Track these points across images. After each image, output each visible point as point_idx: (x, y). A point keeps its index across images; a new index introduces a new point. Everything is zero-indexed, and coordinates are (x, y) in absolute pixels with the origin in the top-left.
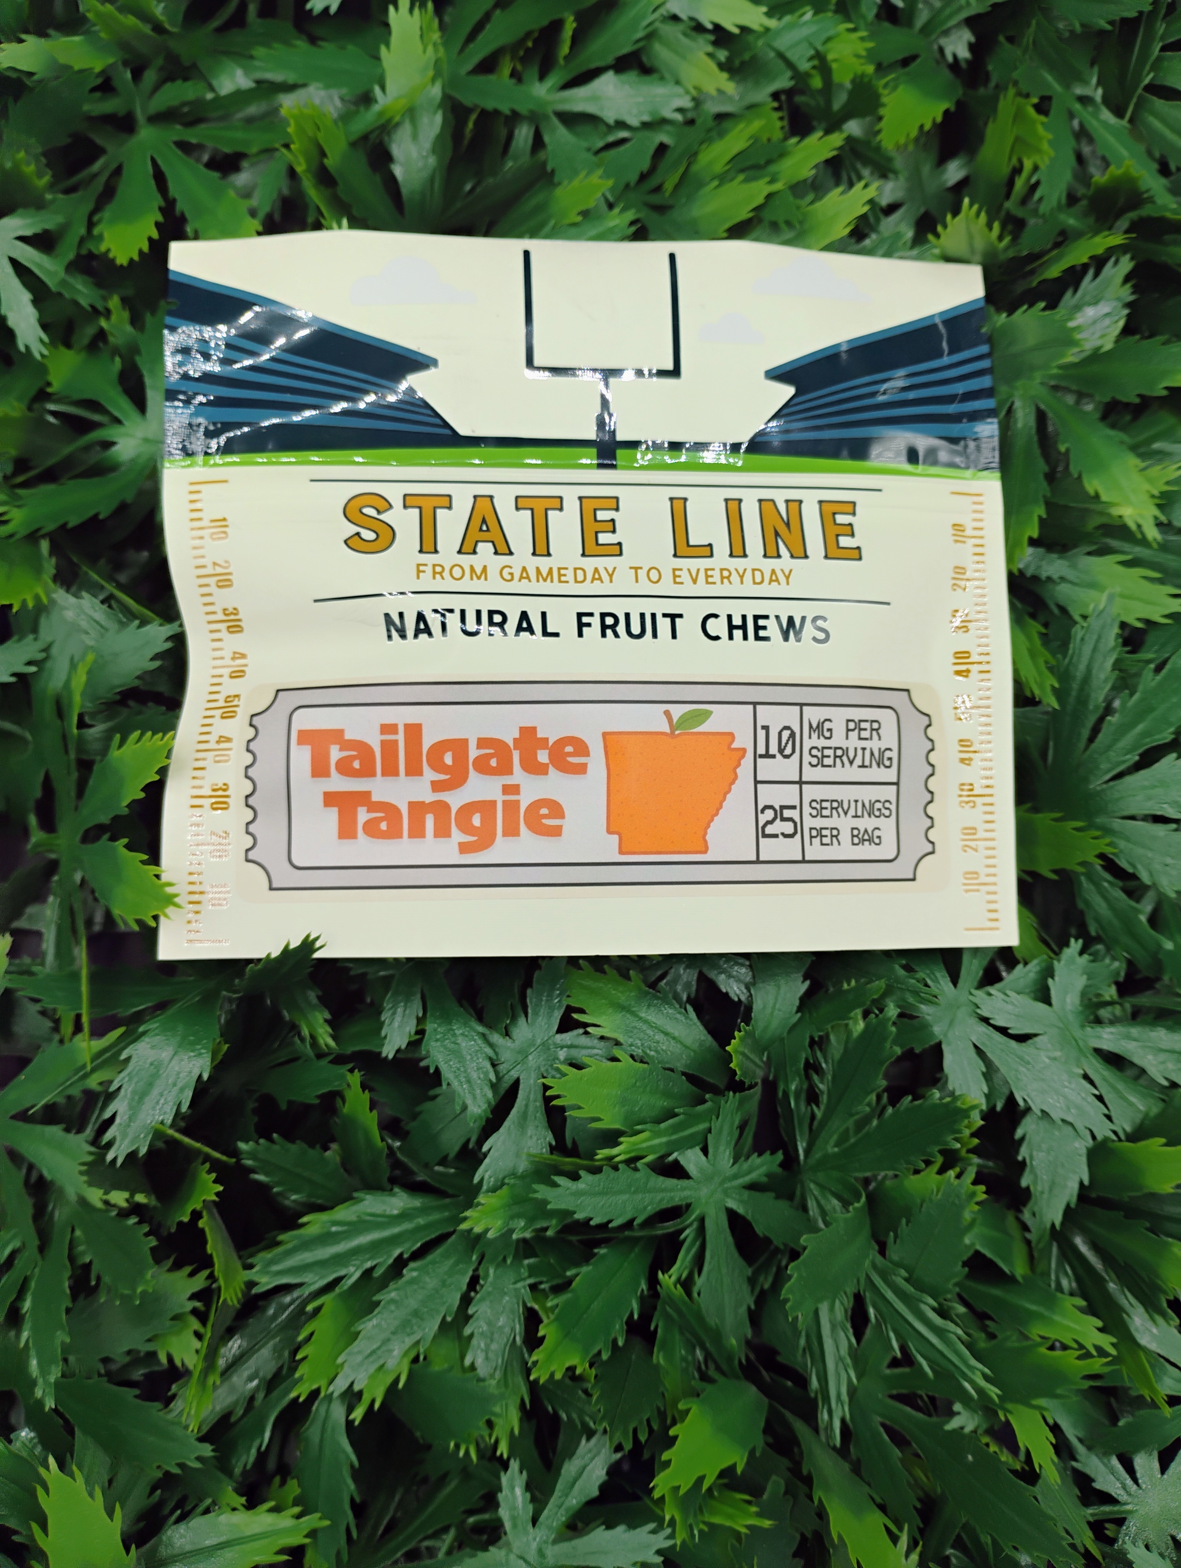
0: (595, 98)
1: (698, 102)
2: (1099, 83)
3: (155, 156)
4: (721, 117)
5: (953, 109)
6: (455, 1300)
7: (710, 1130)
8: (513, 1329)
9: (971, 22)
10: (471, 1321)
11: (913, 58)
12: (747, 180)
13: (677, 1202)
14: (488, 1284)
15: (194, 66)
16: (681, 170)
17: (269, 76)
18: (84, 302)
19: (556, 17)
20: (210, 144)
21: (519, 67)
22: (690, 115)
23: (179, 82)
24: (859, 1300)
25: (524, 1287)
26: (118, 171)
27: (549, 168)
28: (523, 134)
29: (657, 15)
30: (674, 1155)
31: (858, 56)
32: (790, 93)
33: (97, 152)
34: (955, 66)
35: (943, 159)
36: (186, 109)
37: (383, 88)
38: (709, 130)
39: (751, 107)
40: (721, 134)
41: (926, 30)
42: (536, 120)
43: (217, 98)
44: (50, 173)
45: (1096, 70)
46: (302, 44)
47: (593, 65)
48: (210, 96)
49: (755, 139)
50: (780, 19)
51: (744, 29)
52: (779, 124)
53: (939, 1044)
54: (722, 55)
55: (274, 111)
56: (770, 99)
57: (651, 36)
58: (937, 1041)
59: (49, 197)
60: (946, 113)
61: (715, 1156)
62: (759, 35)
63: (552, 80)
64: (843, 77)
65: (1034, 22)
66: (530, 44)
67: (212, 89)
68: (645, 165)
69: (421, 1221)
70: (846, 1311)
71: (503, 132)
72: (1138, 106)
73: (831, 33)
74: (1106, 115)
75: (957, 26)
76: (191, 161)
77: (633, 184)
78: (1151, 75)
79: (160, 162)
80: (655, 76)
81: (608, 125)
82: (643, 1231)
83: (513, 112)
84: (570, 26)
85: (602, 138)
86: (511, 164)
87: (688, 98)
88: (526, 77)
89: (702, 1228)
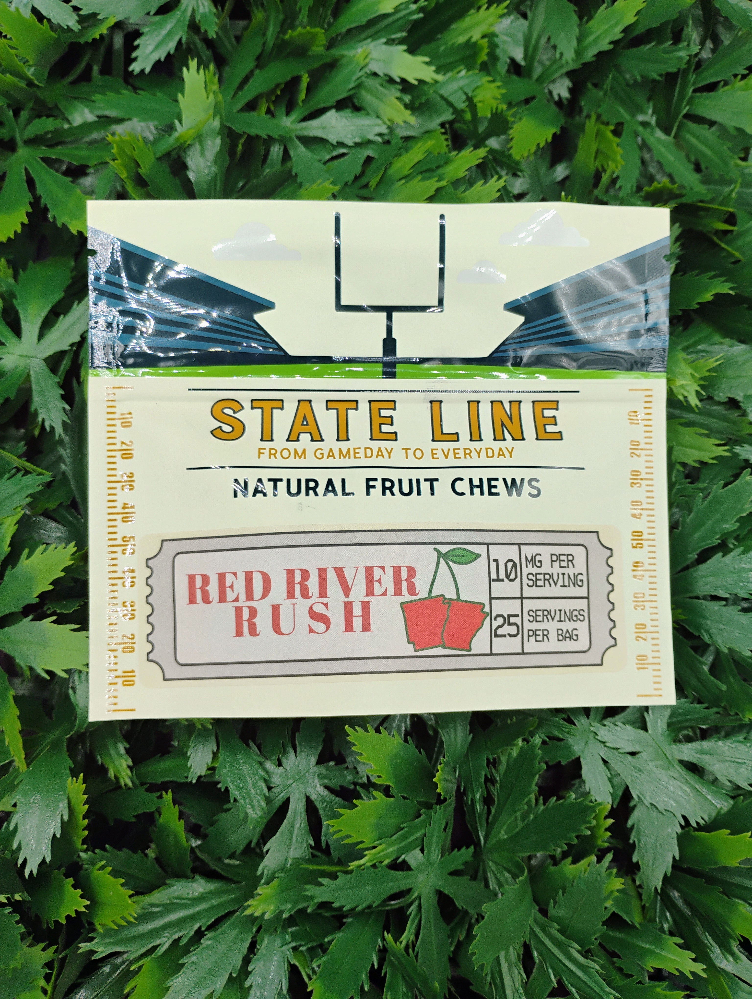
0: (323, 128)
1: (391, 129)
2: (653, 113)
3: (28, 167)
4: (407, 139)
5: (558, 132)
6: (238, 961)
7: (425, 835)
8: (281, 981)
9: (570, 74)
10: (250, 977)
11: (533, 98)
12: (423, 179)
13: (404, 888)
14: (262, 948)
15: (55, 107)
16: (382, 173)
17: (107, 113)
19: (296, 74)
20: (66, 159)
21: (272, 108)
22: (386, 138)
23: (44, 118)
24: (527, 948)
25: (288, 949)
26: (3, 177)
27: (294, 173)
28: (276, 151)
29: (362, 72)
30: (403, 857)
31: (496, 99)
32: (451, 123)
34: (559, 103)
35: (554, 163)
36: (49, 136)
37: (180, 122)
38: (400, 149)
39: (427, 132)
40: (407, 150)
41: (540, 80)
42: (284, 141)
43: (71, 128)
45: (651, 104)
46: (126, 93)
47: (321, 106)
48: (66, 126)
49: (429, 153)
50: (444, 74)
51: (420, 81)
52: (445, 143)
53: (579, 759)
54: (407, 98)
56: (439, 127)
57: (359, 86)
58: (577, 756)
60: (554, 135)
61: (429, 853)
62: (431, 85)
63: (294, 116)
64: (484, 112)
65: (611, 75)
66: (279, 92)
67: (69, 122)
68: (358, 170)
69: (215, 902)
70: (518, 955)
71: (263, 149)
72: (680, 127)
73: (478, 84)
74: (659, 134)
75: (561, 76)
76: (53, 171)
77: (350, 183)
78: (687, 108)
79: (31, 171)
80: (363, 112)
81: (332, 145)
82: (380, 908)
83: (269, 136)
84: (305, 80)
85: (329, 153)
86: (268, 170)
87: (385, 127)
88: (277, 113)
89: (420, 906)
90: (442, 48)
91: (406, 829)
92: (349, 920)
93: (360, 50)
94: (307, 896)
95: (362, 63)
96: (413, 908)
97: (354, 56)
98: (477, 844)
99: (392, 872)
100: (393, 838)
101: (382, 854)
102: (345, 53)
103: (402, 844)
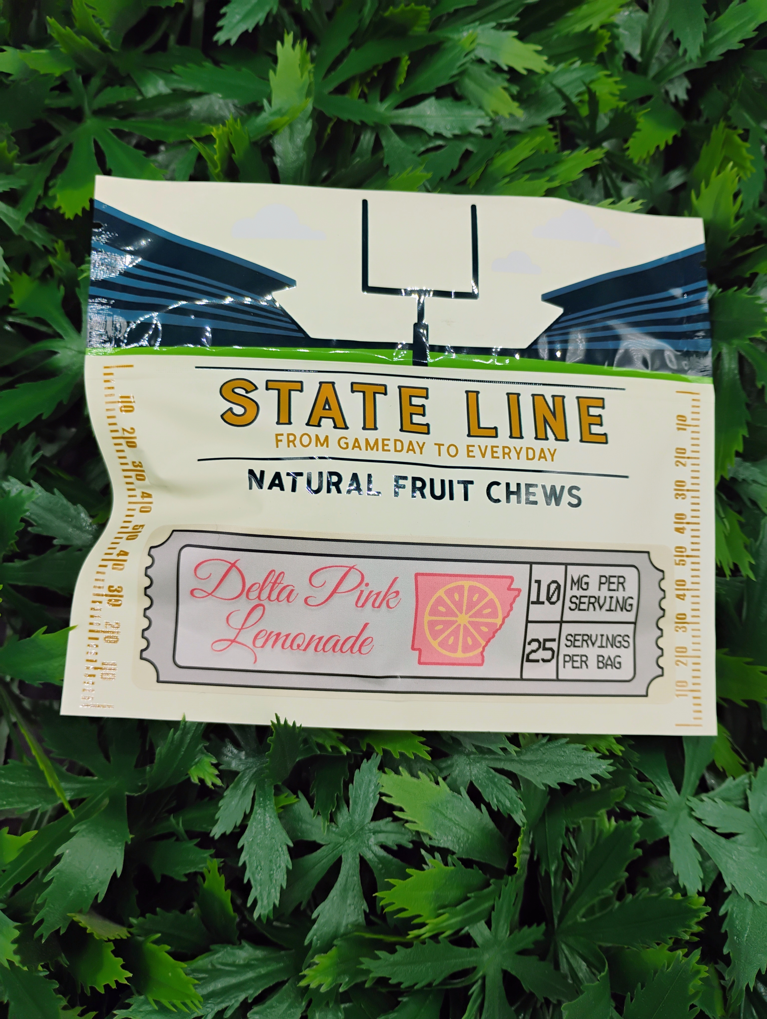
0: (419, 116)
1: (494, 122)
3: (97, 139)
4: (511, 133)
5: (679, 135)
7: (493, 908)
9: (690, 74)
11: (649, 98)
12: (530, 179)
13: (468, 966)
15: (129, 76)
16: (481, 170)
17: (183, 86)
18: (38, 244)
19: (396, 55)
20: (137, 133)
21: (366, 90)
22: (488, 131)
23: (117, 87)
26: (70, 148)
27: (385, 165)
28: (367, 139)
29: (468, 58)
30: (467, 928)
31: (613, 95)
32: (563, 118)
33: (54, 134)
34: (676, 104)
36: (121, 107)
37: (270, 102)
38: (503, 143)
39: (533, 127)
40: (511, 145)
41: (658, 78)
42: (377, 129)
43: (144, 100)
44: (18, 148)
46: (208, 65)
47: (420, 92)
48: (139, 98)
49: (537, 150)
50: (556, 65)
51: (530, 71)
52: (554, 141)
53: (667, 838)
54: (515, 89)
55: (185, 112)
56: (547, 123)
57: (463, 73)
58: (665, 835)
59: (16, 165)
60: (675, 137)
61: (496, 929)
62: (541, 77)
63: (389, 102)
64: (606, 108)
66: (375, 74)
67: (141, 93)
68: (455, 166)
69: (263, 971)
71: (354, 137)
73: (594, 77)
75: (680, 76)
76: (124, 143)
77: (445, 178)
79: (100, 143)
80: (464, 102)
81: (429, 136)
82: (440, 987)
83: (362, 122)
84: (405, 63)
85: (424, 145)
86: (358, 159)
87: (488, 119)
88: (370, 98)
89: (483, 986)
90: (555, 36)
91: (472, 900)
92: (405, 999)
93: (465, 34)
94: (362, 970)
95: (468, 48)
96: (475, 988)
97: (459, 40)
98: (550, 923)
99: (456, 948)
100: (459, 908)
101: (445, 924)
102: (451, 35)
103: (467, 916)
